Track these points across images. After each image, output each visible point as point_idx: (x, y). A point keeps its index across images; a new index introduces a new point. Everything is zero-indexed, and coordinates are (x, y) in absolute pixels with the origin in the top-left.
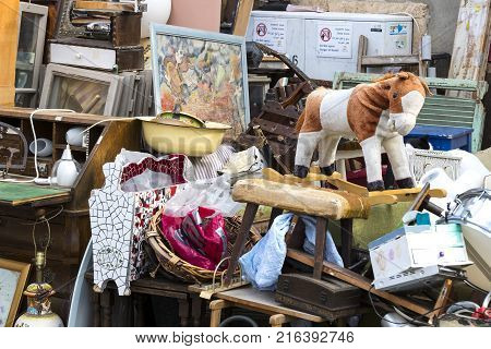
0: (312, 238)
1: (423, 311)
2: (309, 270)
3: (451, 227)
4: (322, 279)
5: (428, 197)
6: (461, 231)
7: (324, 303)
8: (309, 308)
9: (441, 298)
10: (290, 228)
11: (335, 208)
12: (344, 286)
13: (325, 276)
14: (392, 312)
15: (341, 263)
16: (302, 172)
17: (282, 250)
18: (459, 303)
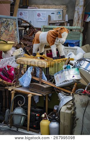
0: (38, 73)
1: (69, 92)
2: (38, 82)
3: (76, 69)
4: (42, 84)
5: (69, 61)
6: (79, 70)
7: (42, 91)
8: (38, 92)
9: (74, 88)
10: (33, 70)
11: (44, 65)
12: (48, 86)
13: (42, 83)
14: (61, 92)
15: (46, 79)
16: (35, 55)
17: (30, 77)
18: (79, 89)
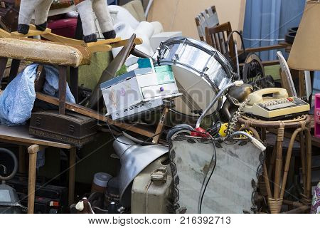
0: (54, 83)
1: (149, 134)
2: (55, 108)
3: (164, 68)
4: (66, 115)
5: (134, 46)
6: (171, 71)
7: (72, 133)
8: (61, 139)
9: (161, 123)
10: (37, 76)
11: (74, 59)
12: (86, 120)
13: (68, 112)
14: (122, 136)
16: (24, 30)
17: (33, 95)
18: (177, 126)
